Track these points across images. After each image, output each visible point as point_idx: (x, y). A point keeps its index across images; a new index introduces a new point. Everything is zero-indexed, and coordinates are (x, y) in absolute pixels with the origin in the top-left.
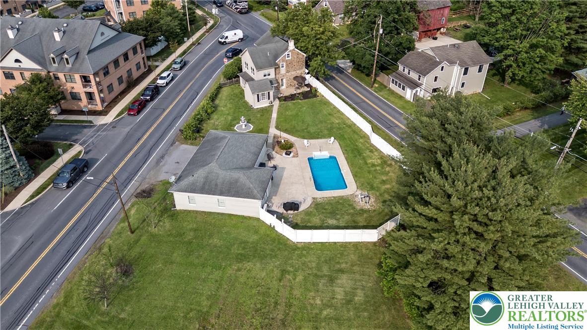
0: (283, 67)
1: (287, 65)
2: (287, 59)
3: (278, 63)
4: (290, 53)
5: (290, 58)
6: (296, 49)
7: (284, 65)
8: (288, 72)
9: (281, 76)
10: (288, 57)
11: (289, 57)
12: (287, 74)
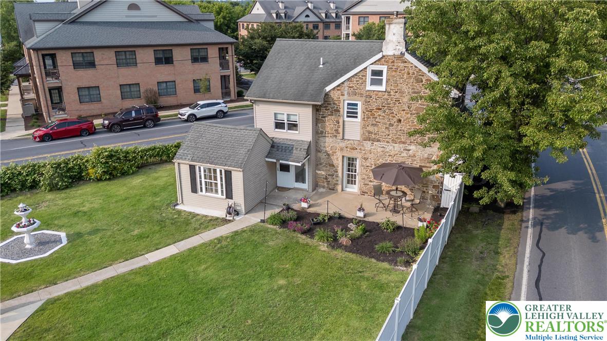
0: (352, 114)
1: (370, 113)
2: (369, 87)
3: (335, 95)
4: (384, 68)
5: (382, 88)
6: (408, 57)
7: (359, 110)
8: (368, 137)
9: (343, 144)
10: (373, 82)
11: (379, 82)
12: (367, 145)
